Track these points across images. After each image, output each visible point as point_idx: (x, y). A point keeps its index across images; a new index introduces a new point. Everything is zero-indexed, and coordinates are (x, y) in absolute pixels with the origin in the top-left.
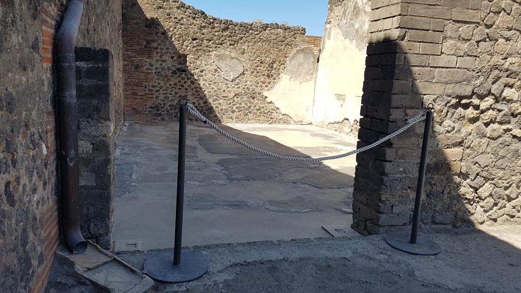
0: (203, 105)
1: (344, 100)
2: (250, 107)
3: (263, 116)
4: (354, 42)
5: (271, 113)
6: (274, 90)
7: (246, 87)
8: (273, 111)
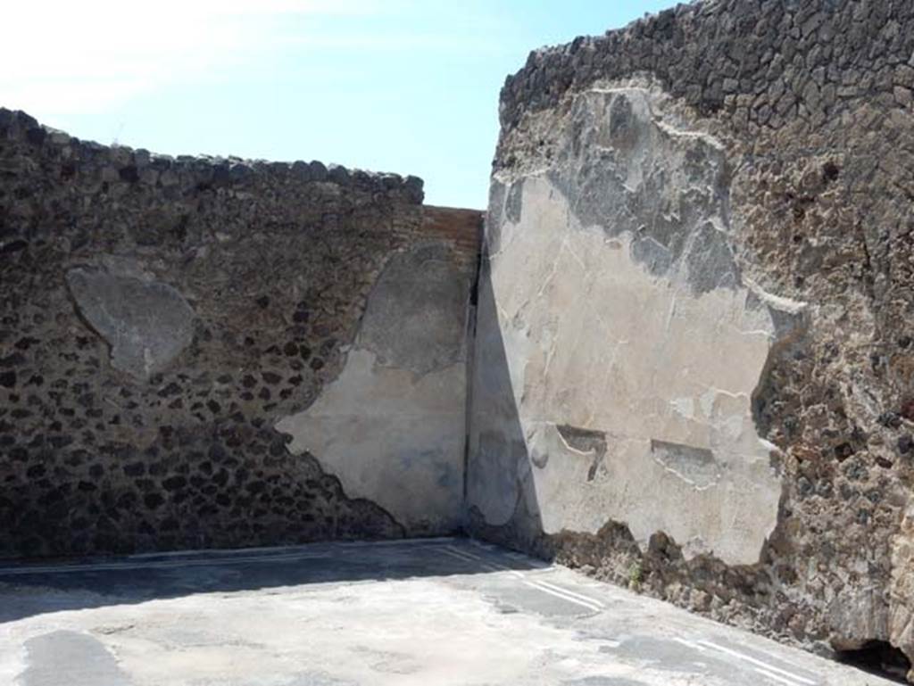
0: (24, 479)
1: (601, 450)
2: (222, 478)
3: (276, 511)
4: (626, 238)
5: (307, 495)
6: (317, 409)
7: (204, 401)
8: (313, 491)
